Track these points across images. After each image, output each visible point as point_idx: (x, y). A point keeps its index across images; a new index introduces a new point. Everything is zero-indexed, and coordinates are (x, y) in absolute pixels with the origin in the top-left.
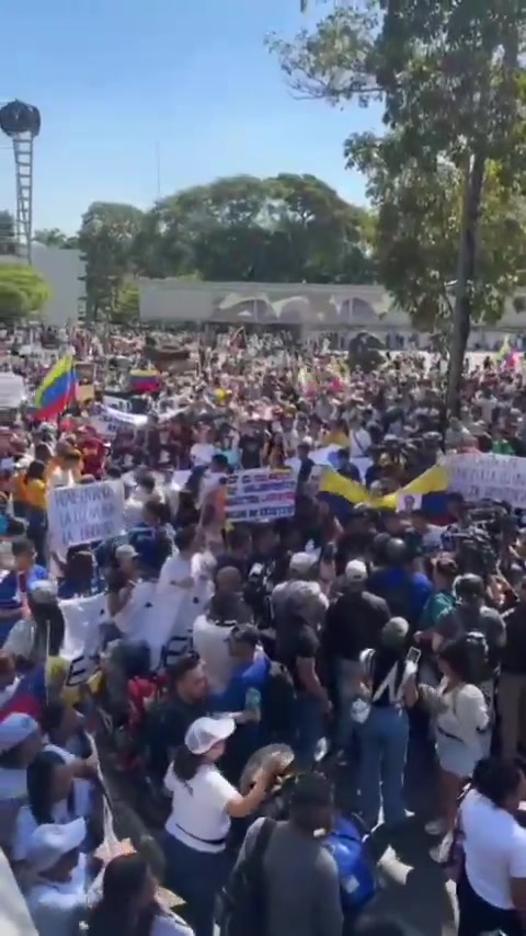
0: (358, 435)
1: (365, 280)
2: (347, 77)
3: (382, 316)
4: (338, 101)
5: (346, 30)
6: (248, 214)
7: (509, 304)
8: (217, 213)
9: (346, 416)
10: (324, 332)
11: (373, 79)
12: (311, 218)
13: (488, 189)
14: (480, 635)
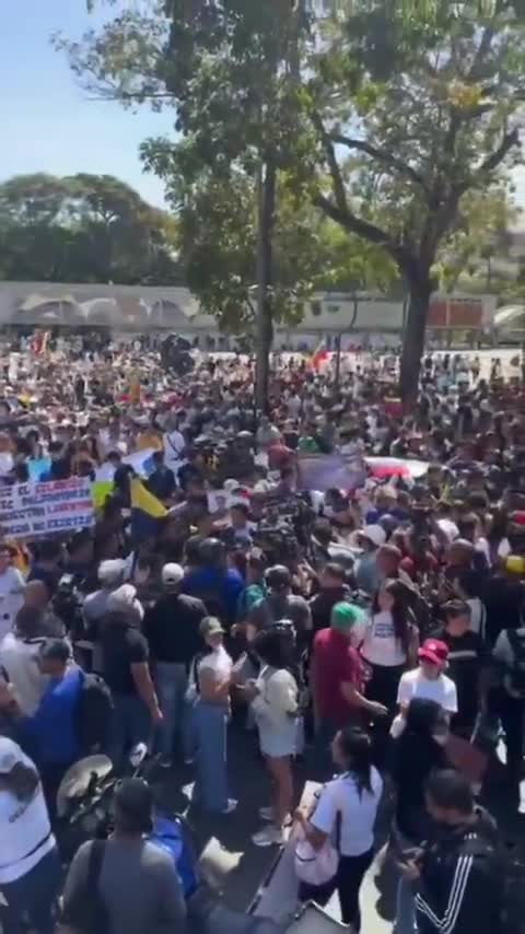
0: (171, 437)
1: (173, 282)
2: (138, 81)
3: (192, 317)
4: (130, 104)
5: (134, 35)
6: (47, 213)
7: (307, 309)
8: (13, 211)
9: (159, 419)
10: (135, 335)
11: (163, 84)
12: (113, 218)
13: (281, 197)
14: (289, 622)
